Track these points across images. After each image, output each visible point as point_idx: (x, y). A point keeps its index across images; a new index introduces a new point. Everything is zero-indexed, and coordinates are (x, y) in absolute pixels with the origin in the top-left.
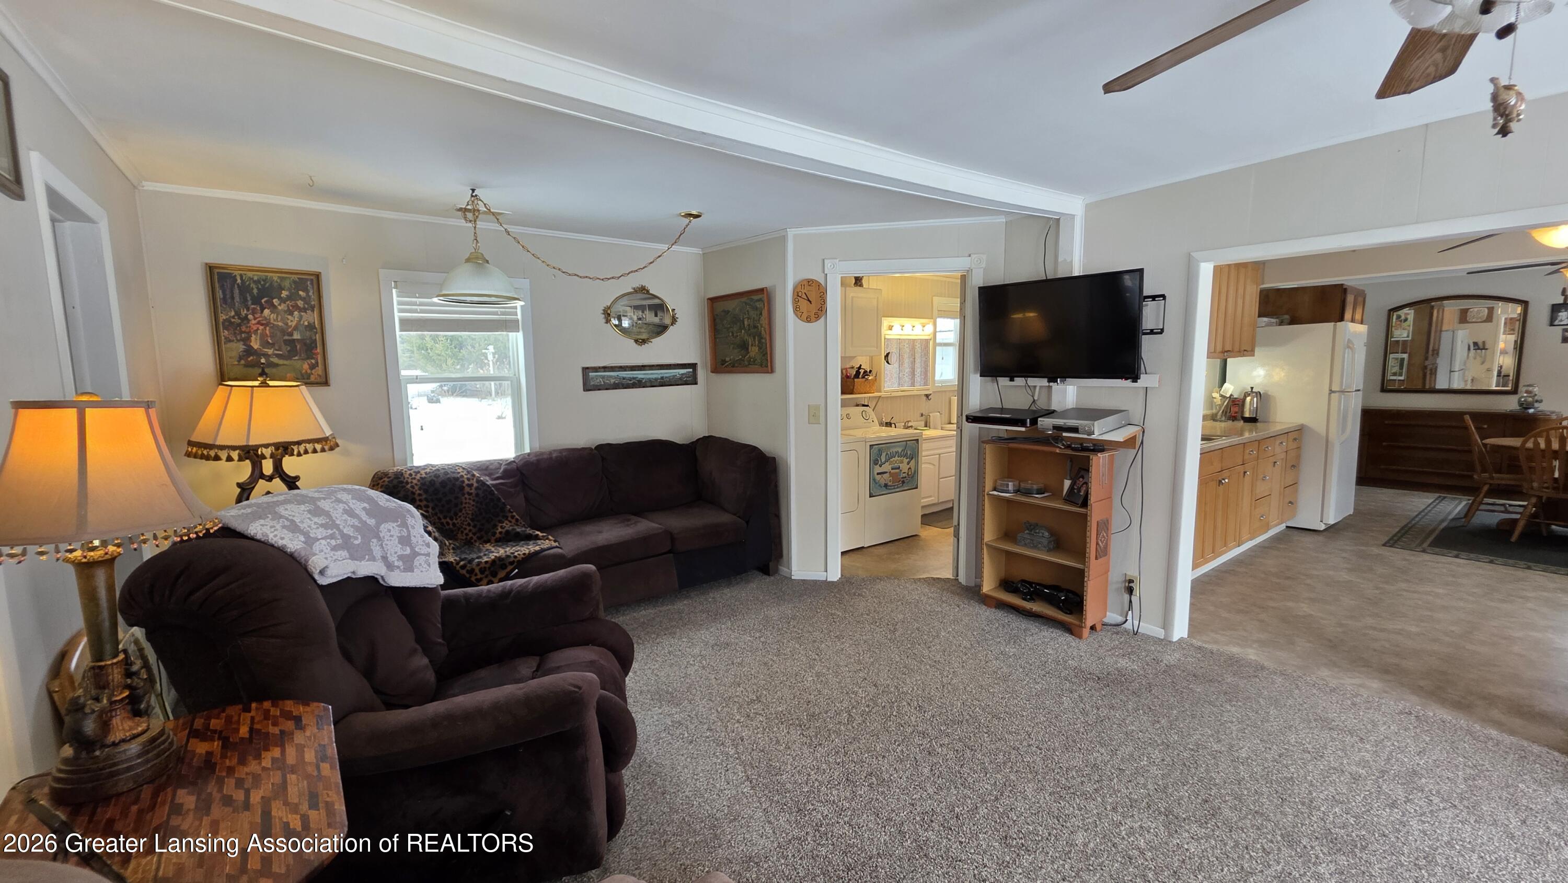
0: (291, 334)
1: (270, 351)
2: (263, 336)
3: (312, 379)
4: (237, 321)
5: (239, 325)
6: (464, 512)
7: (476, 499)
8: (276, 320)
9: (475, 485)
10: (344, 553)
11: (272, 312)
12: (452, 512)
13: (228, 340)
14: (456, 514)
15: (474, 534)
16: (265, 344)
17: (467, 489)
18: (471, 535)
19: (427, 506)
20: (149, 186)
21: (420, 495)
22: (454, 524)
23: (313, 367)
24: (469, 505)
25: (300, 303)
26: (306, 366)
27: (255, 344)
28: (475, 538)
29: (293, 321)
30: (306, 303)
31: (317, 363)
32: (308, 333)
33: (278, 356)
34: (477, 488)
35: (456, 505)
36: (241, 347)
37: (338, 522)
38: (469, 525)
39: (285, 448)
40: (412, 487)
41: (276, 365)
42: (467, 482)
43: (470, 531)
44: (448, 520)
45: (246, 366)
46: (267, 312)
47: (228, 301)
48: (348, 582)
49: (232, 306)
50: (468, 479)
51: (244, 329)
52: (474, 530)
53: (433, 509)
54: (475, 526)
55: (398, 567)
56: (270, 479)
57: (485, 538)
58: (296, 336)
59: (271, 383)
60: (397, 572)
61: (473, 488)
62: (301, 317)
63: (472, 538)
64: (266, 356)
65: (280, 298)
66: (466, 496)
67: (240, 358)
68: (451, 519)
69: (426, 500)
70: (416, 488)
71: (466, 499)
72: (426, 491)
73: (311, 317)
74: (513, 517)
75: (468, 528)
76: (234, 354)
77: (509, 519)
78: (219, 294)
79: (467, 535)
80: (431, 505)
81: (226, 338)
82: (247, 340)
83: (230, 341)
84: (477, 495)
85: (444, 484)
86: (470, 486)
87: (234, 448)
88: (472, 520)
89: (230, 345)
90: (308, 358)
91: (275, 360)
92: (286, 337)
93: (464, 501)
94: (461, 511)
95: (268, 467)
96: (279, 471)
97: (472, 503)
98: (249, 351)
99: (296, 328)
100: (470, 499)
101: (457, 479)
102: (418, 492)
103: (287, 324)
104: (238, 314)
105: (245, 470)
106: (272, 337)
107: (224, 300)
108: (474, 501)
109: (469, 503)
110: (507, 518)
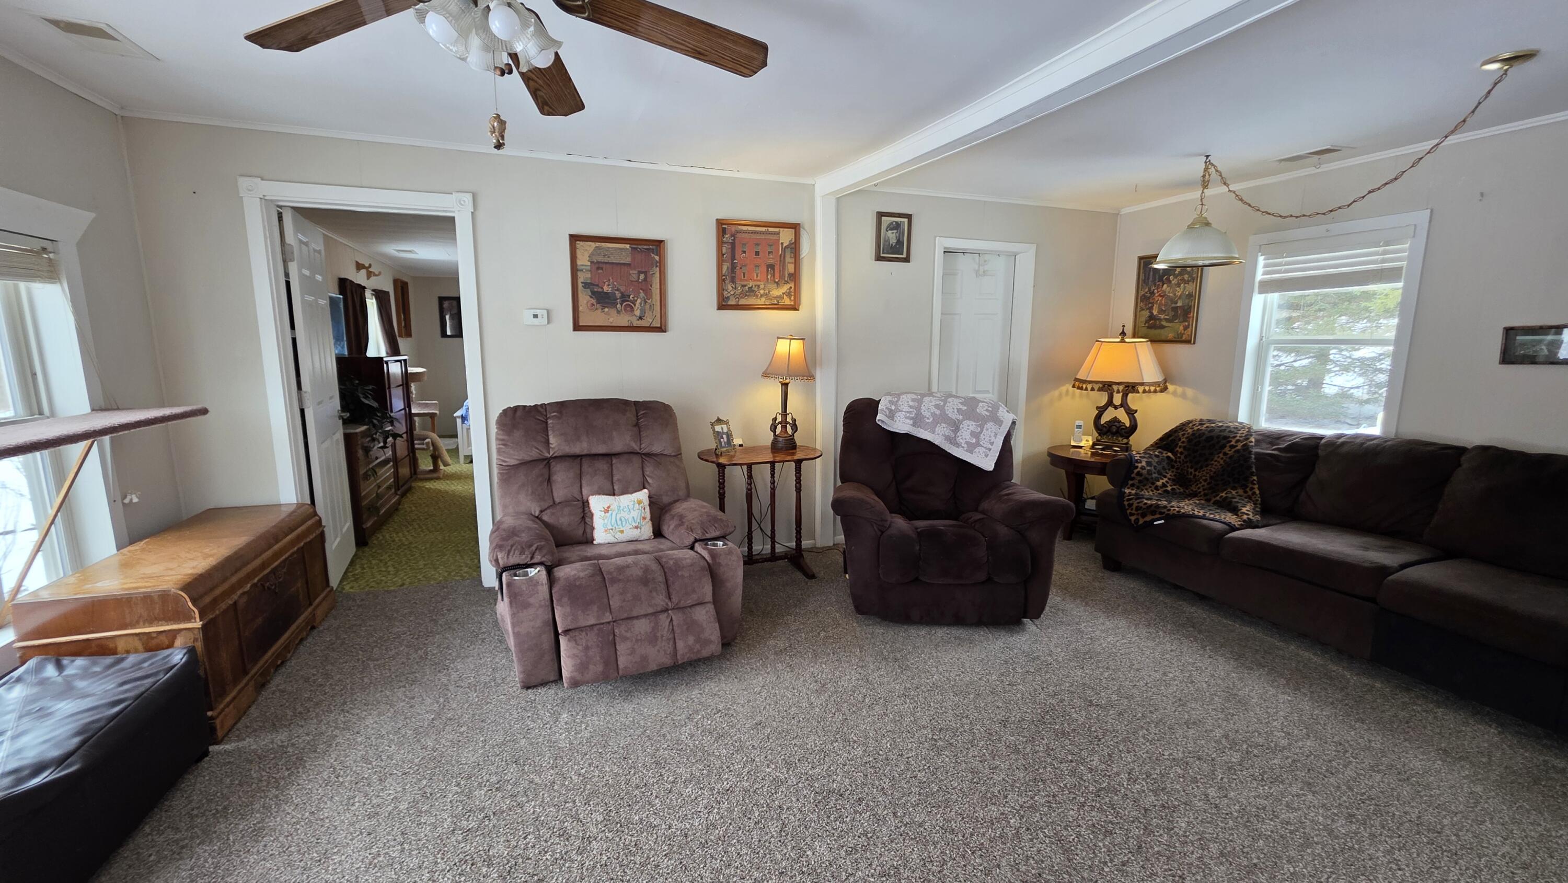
0: (1176, 303)
1: (1162, 316)
2: (1161, 304)
3: (1184, 338)
4: (1148, 295)
5: (1149, 298)
6: (1209, 468)
7: (1228, 460)
8: (1169, 292)
9: (1239, 447)
10: (911, 422)
11: (1168, 286)
12: (1200, 465)
13: (1142, 309)
14: (1201, 467)
15: (1204, 490)
16: (1161, 311)
17: (1227, 449)
18: (1201, 490)
19: (1181, 453)
20: (1124, 211)
21: (1183, 442)
22: (1195, 476)
23: (1186, 328)
24: (1218, 462)
25: (1186, 277)
26: (1182, 328)
27: (1155, 312)
28: (1202, 493)
29: (1179, 292)
30: (1190, 276)
31: (1189, 325)
32: (1187, 301)
33: (1166, 320)
34: (1238, 451)
35: (1207, 460)
36: (1146, 313)
37: (923, 408)
38: (1205, 481)
39: (1131, 388)
40: (1183, 435)
41: (1163, 327)
42: (1233, 443)
43: (1203, 486)
44: (1192, 470)
45: (1148, 328)
46: (1165, 286)
47: (1145, 281)
48: (907, 436)
49: (1147, 284)
50: (1238, 441)
51: (1151, 301)
52: (1206, 486)
53: (1186, 457)
54: (1208, 484)
55: (963, 447)
56: (1116, 407)
57: (1208, 497)
58: (1180, 304)
59: (1127, 340)
60: (961, 449)
61: (1233, 450)
62: (1185, 288)
63: (1200, 492)
64: (1160, 320)
65: (1174, 275)
66: (1221, 455)
67: (1146, 323)
68: (1195, 470)
69: (1184, 448)
70: (1186, 436)
71: (1219, 457)
72: (1190, 440)
73: (1190, 288)
74: (1252, 489)
75: (1203, 483)
76: (1143, 319)
77: (1248, 489)
78: (1142, 277)
79: (1199, 488)
80: (1186, 453)
81: (1141, 308)
82: (1151, 309)
83: (1143, 310)
84: (1231, 457)
85: (1210, 439)
86: (1232, 447)
87: (1097, 382)
88: (1211, 477)
89: (1143, 312)
90: (1184, 321)
91: (1164, 323)
92: (1173, 305)
93: (1216, 459)
94: (1207, 466)
95: (1117, 399)
96: (1124, 404)
97: (1222, 462)
98: (1152, 317)
99: (1180, 298)
100: (1222, 459)
101: (1226, 438)
102: (1184, 440)
103: (1175, 294)
104: (1149, 290)
105: (1103, 399)
106: (1165, 305)
107: (1144, 281)
108: (1224, 461)
109: (1219, 462)
110: (1244, 487)
